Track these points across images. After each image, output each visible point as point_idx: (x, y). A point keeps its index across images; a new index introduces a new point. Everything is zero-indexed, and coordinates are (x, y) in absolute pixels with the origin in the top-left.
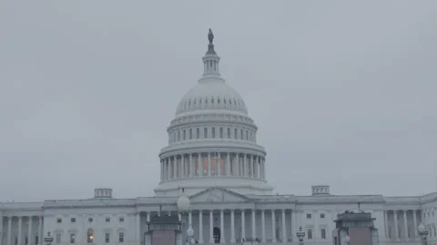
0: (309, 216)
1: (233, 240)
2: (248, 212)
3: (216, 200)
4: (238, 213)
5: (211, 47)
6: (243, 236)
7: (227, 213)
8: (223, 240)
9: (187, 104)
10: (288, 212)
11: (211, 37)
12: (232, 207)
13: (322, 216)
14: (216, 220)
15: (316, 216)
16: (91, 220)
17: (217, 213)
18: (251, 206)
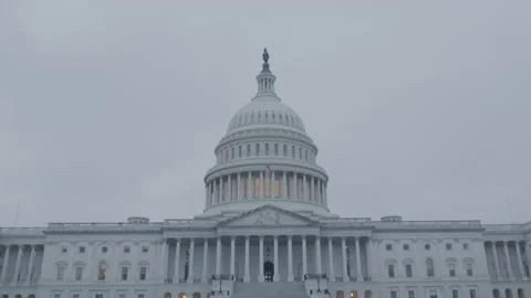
0: (389, 247)
1: (291, 278)
2: (311, 240)
3: (267, 223)
4: (297, 241)
5: (266, 67)
6: (305, 272)
7: (283, 240)
8: (276, 277)
9: (238, 120)
10: (364, 241)
11: (266, 57)
12: (290, 232)
13: (406, 247)
14: (269, 250)
15: (398, 248)
16: (105, 250)
17: (269, 241)
18: (315, 231)
